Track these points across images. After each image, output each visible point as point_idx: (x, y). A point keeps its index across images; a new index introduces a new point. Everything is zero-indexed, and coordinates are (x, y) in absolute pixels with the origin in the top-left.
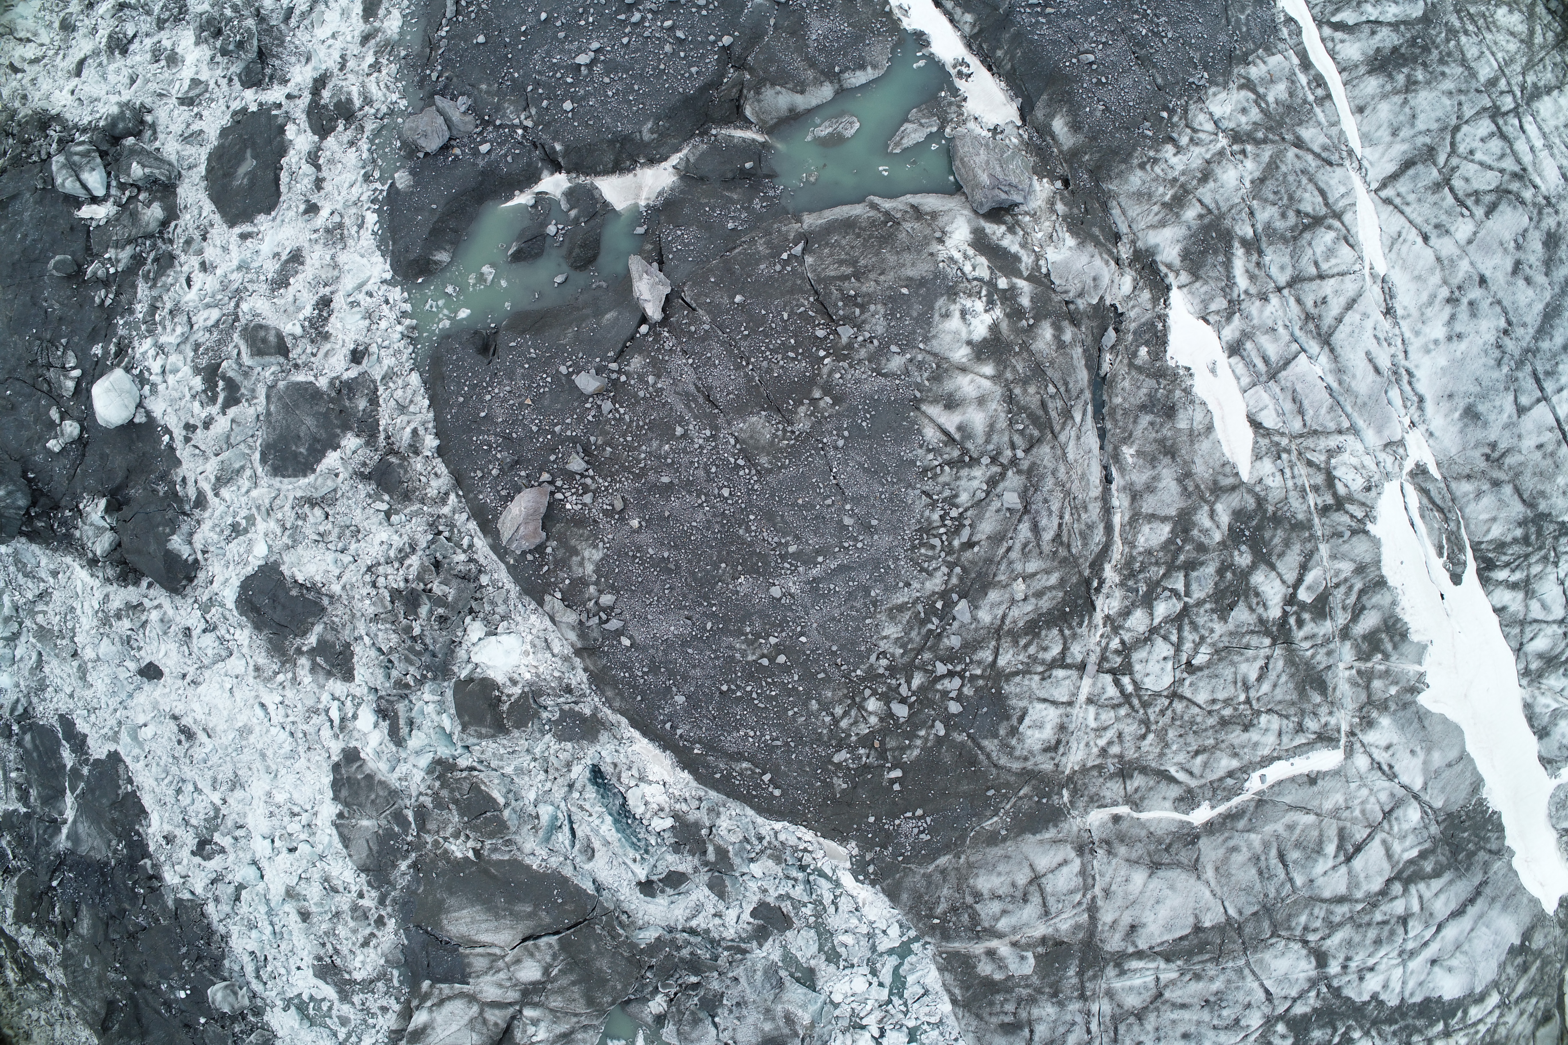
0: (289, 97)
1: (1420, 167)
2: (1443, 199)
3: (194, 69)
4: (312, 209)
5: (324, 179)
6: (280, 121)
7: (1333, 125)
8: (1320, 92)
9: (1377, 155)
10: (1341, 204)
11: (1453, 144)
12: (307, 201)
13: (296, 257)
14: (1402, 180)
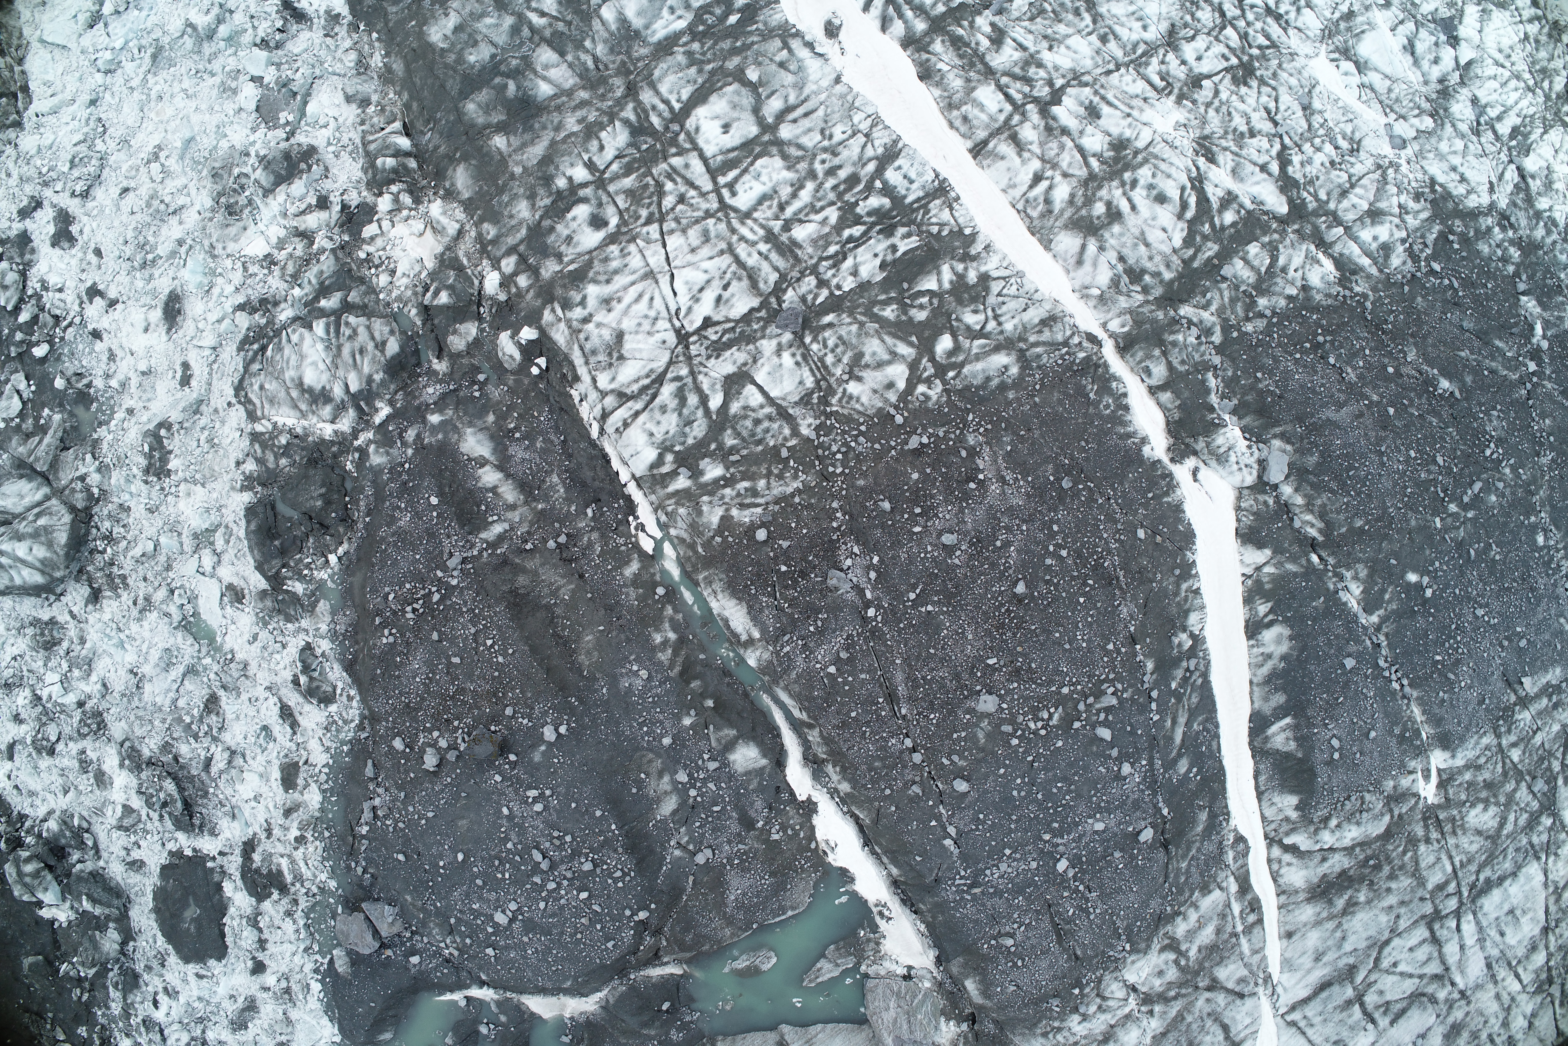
0: (221, 853)
1: (1336, 989)
2: (1350, 1016)
3: (125, 797)
4: (259, 968)
5: (266, 941)
6: (216, 877)
7: (1256, 952)
8: (1252, 918)
9: (1293, 981)
10: (1242, 1035)
11: (1377, 960)
12: (254, 958)
13: (251, 1006)
14: (1312, 1004)
